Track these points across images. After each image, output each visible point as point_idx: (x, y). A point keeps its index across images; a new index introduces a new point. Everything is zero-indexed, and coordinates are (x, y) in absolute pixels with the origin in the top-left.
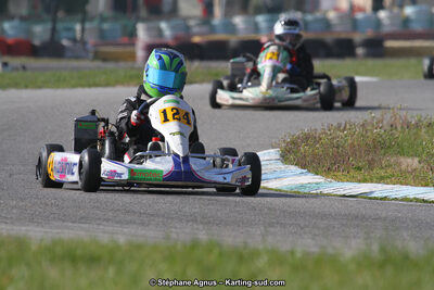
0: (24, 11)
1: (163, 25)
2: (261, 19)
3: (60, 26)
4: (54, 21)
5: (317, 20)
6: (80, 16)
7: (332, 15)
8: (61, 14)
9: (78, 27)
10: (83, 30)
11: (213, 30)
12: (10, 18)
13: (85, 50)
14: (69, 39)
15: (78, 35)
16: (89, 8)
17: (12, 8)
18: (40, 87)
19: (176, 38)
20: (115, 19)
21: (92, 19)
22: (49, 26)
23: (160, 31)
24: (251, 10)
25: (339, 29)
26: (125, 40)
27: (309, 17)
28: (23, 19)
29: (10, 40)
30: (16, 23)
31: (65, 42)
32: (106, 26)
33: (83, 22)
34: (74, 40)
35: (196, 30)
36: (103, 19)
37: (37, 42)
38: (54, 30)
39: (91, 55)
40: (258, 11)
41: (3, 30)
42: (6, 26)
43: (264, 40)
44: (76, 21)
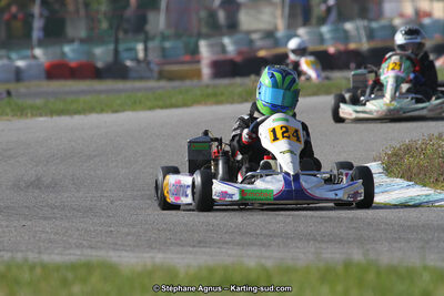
0: (83, 34)
1: (226, 41)
2: (325, 29)
3: (122, 47)
4: (117, 42)
5: (383, 27)
6: (142, 37)
7: (397, 22)
8: (121, 35)
9: (140, 47)
10: (146, 49)
11: (277, 43)
12: (71, 41)
13: (151, 70)
14: (132, 60)
15: (141, 55)
16: (149, 27)
17: (70, 31)
18: (116, 111)
19: (240, 53)
21: (153, 38)
22: (111, 47)
23: (223, 48)
24: (314, 21)
26: (188, 58)
27: (374, 25)
28: (82, 41)
29: (73, 64)
30: (76, 45)
31: (129, 63)
32: (167, 45)
33: (145, 42)
34: (138, 61)
35: (259, 43)
36: (164, 38)
37: (100, 64)
38: (116, 52)
39: (156, 75)
40: (322, 21)
41: (63, 54)
42: (67, 49)
43: (332, 50)
44: (137, 41)
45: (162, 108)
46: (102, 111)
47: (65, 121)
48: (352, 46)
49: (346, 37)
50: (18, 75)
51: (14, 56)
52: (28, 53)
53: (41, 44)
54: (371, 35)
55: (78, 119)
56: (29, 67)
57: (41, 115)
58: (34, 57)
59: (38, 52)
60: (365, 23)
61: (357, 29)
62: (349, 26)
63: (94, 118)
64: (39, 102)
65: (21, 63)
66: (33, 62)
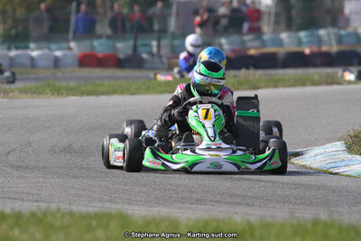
1: (223, 41)
2: (302, 34)
3: (139, 43)
4: (136, 39)
9: (154, 43)
11: (264, 44)
12: (100, 37)
13: (162, 62)
14: (148, 53)
15: (155, 50)
17: (99, 29)
18: (133, 94)
19: (233, 51)
20: (184, 36)
21: (165, 37)
22: (131, 43)
23: (220, 46)
24: (294, 27)
27: (342, 32)
28: (108, 37)
29: (100, 55)
30: (103, 41)
31: (145, 56)
32: (176, 43)
34: (151, 54)
35: (250, 44)
36: (174, 37)
37: (121, 56)
38: (135, 47)
39: (166, 66)
41: (93, 47)
42: (96, 43)
43: (307, 51)
44: (153, 39)
46: (122, 93)
47: (92, 100)
48: (325, 48)
49: (320, 41)
50: (57, 63)
51: (53, 46)
52: (64, 45)
53: (75, 39)
54: (340, 40)
55: (103, 99)
56: (65, 56)
57: (74, 95)
58: (70, 49)
59: (73, 44)
60: (335, 31)
61: (329, 35)
62: (322, 32)
63: (116, 99)
64: (72, 84)
65: (58, 53)
66: (69, 53)
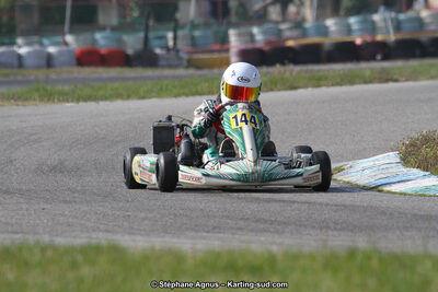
0: (114, 21)
1: (255, 30)
2: (353, 20)
3: (152, 35)
4: (147, 30)
5: (411, 20)
6: (172, 25)
7: (424, 14)
8: (151, 23)
9: (170, 35)
10: (175, 38)
11: (305, 34)
12: (103, 29)
13: (181, 59)
14: (162, 48)
15: (171, 43)
16: (179, 15)
17: (102, 19)
19: (268, 43)
20: (207, 25)
21: (183, 27)
22: (142, 35)
23: (252, 36)
24: (342, 12)
25: (433, 27)
26: (217, 47)
27: (402, 16)
28: (114, 29)
29: (103, 51)
30: (107, 33)
31: (158, 51)
32: (197, 33)
33: (175, 31)
34: (168, 49)
35: (287, 34)
36: (194, 26)
37: (130, 52)
38: (146, 39)
39: (185, 63)
40: (351, 12)
41: (95, 41)
42: (98, 36)
43: (358, 41)
44: (168, 30)
45: (187, 95)
46: (128, 97)
47: (91, 106)
48: (379, 38)
49: (373, 28)
50: (49, 61)
51: (45, 41)
52: (59, 39)
53: (72, 31)
54: (398, 26)
55: (104, 106)
56: (60, 53)
57: (68, 101)
58: (66, 44)
59: (69, 38)
60: (393, 14)
61: (385, 20)
62: (376, 17)
63: (119, 104)
64: (67, 88)
65: (52, 50)
66: (64, 48)
